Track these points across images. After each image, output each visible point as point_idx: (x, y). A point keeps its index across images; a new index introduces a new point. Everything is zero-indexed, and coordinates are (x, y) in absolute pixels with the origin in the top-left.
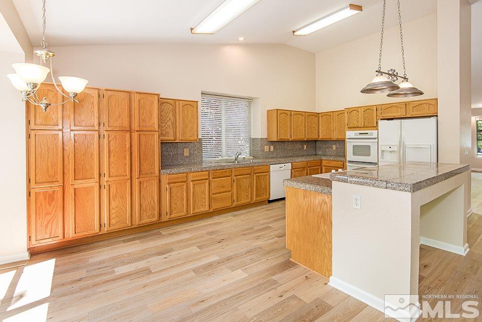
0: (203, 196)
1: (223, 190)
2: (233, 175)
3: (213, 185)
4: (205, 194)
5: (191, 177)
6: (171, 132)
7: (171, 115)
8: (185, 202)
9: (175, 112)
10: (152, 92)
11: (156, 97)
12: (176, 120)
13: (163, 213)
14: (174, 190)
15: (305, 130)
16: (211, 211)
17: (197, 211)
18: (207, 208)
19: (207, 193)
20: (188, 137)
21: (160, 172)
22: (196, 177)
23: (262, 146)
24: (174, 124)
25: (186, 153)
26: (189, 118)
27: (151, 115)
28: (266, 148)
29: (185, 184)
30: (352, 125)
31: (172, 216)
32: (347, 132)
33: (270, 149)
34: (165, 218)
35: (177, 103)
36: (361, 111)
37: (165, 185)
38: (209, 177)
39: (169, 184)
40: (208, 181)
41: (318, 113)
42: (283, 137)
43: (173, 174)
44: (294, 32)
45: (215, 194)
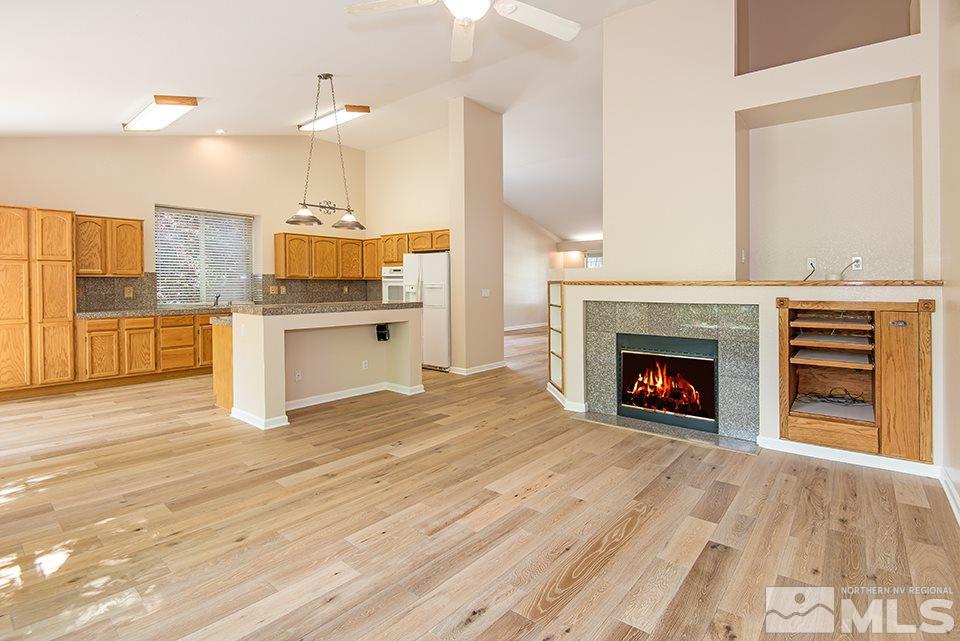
0: (146, 350)
1: (178, 343)
2: (197, 325)
3: (161, 336)
4: (149, 349)
5: (125, 323)
6: (98, 261)
7: (98, 240)
8: (115, 358)
9: (105, 235)
10: (63, 209)
11: (70, 215)
12: (106, 247)
13: (81, 371)
14: (97, 342)
15: (337, 265)
16: (160, 371)
17: (134, 370)
18: (152, 367)
19: (152, 346)
20: (127, 270)
21: (74, 315)
22: (133, 323)
23: (265, 287)
24: (103, 251)
25: (129, 293)
26: (129, 243)
27: (61, 238)
28: (273, 290)
29: (116, 333)
30: (387, 259)
31: (96, 375)
32: (383, 268)
33: (279, 291)
34: (84, 377)
35: (108, 222)
36: (395, 239)
37: (82, 333)
38: (155, 325)
39: (89, 332)
40: (153, 330)
41: (363, 241)
42: (296, 273)
43: (95, 318)
44: (300, 126)
45: (166, 348)
